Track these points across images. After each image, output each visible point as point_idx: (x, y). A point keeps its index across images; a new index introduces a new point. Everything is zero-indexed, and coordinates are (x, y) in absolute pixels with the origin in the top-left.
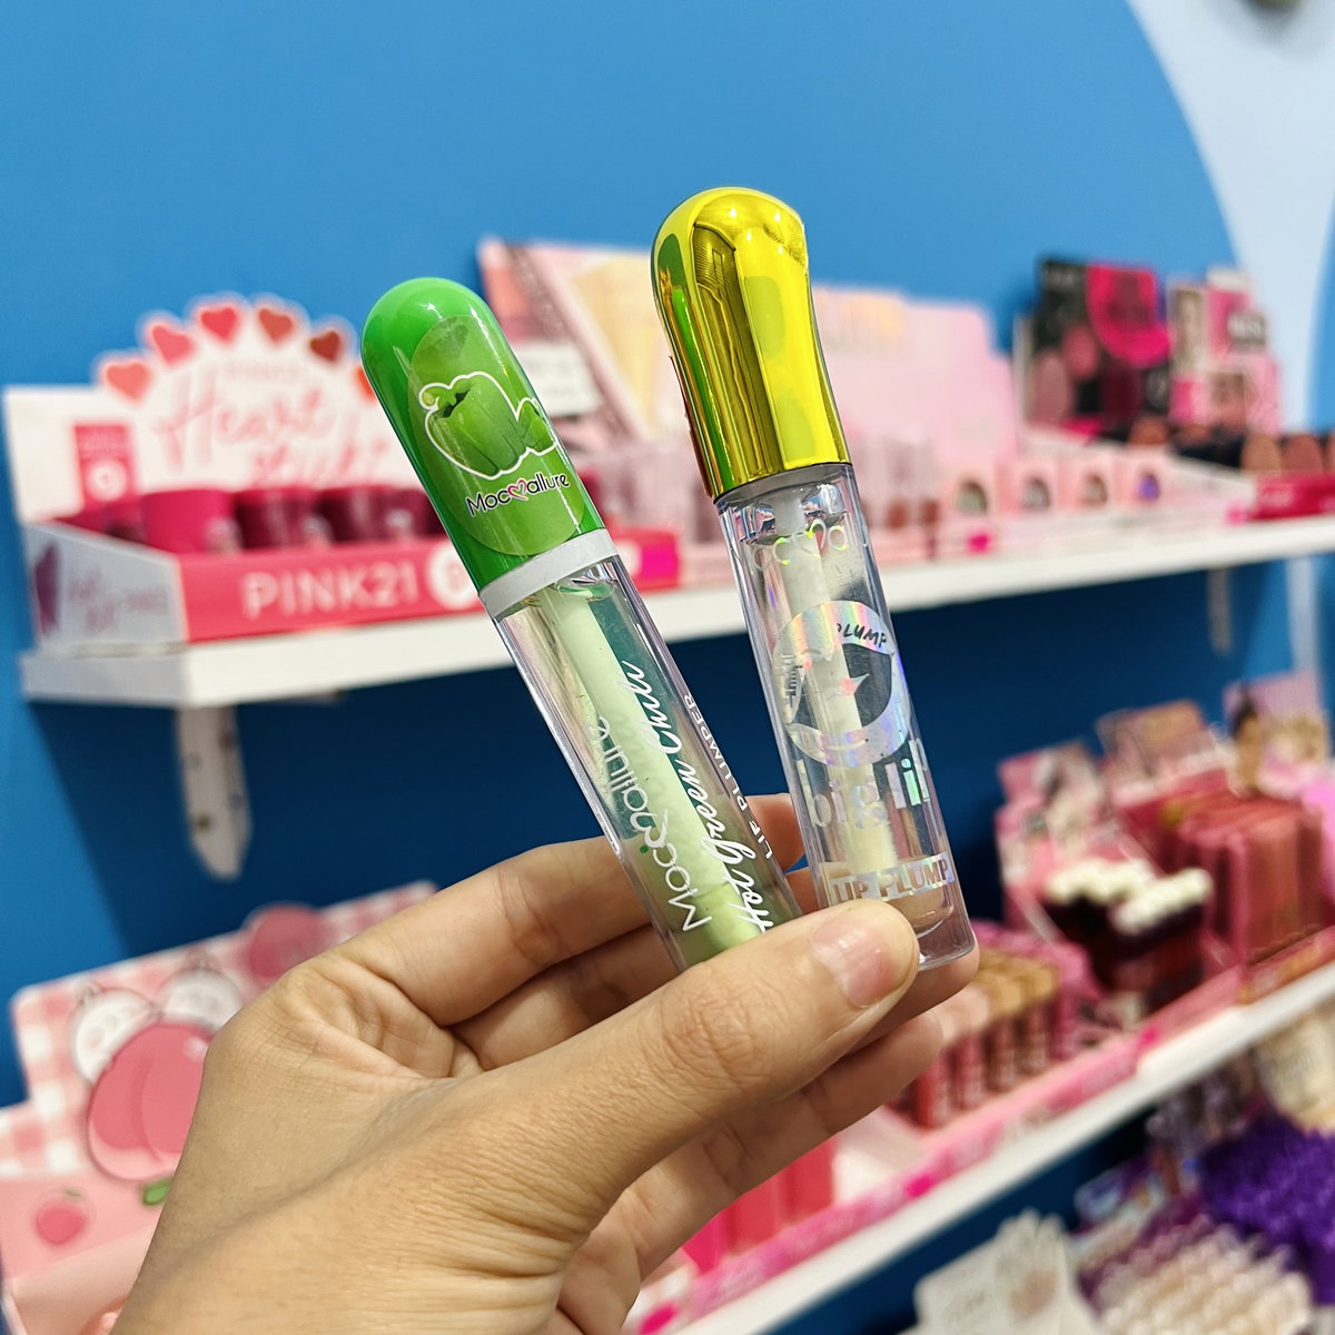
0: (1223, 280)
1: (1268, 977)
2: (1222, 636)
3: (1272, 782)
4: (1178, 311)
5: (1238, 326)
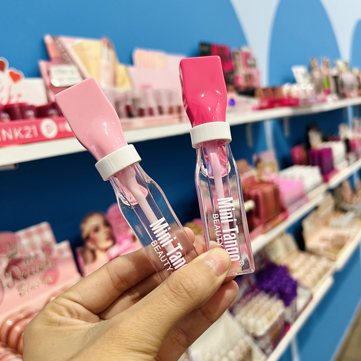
0: (245, 49)
1: (269, 226)
2: (250, 143)
3: (265, 178)
4: (234, 57)
5: (250, 62)
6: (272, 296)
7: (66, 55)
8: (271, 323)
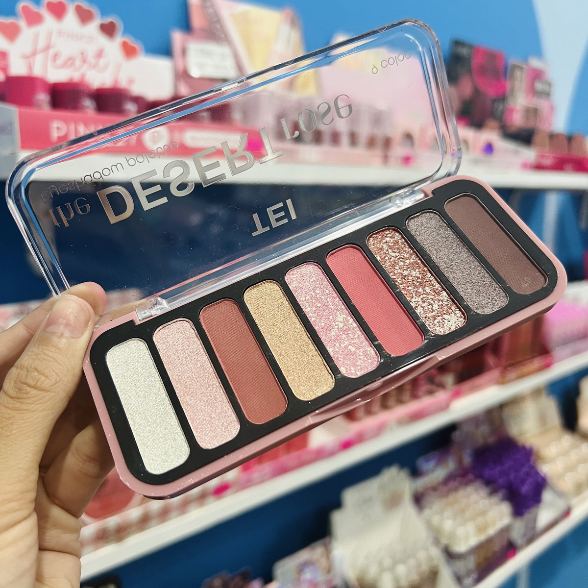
0: (535, 63)
6: (493, 492)
7: (218, 26)
8: (482, 537)
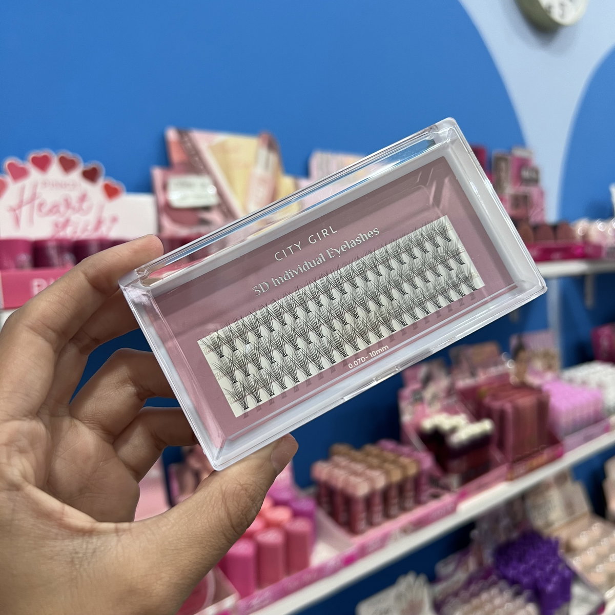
0: (519, 153)
1: (521, 469)
3: (533, 380)
4: (497, 166)
5: (526, 174)
6: (517, 594)
7: (197, 159)
